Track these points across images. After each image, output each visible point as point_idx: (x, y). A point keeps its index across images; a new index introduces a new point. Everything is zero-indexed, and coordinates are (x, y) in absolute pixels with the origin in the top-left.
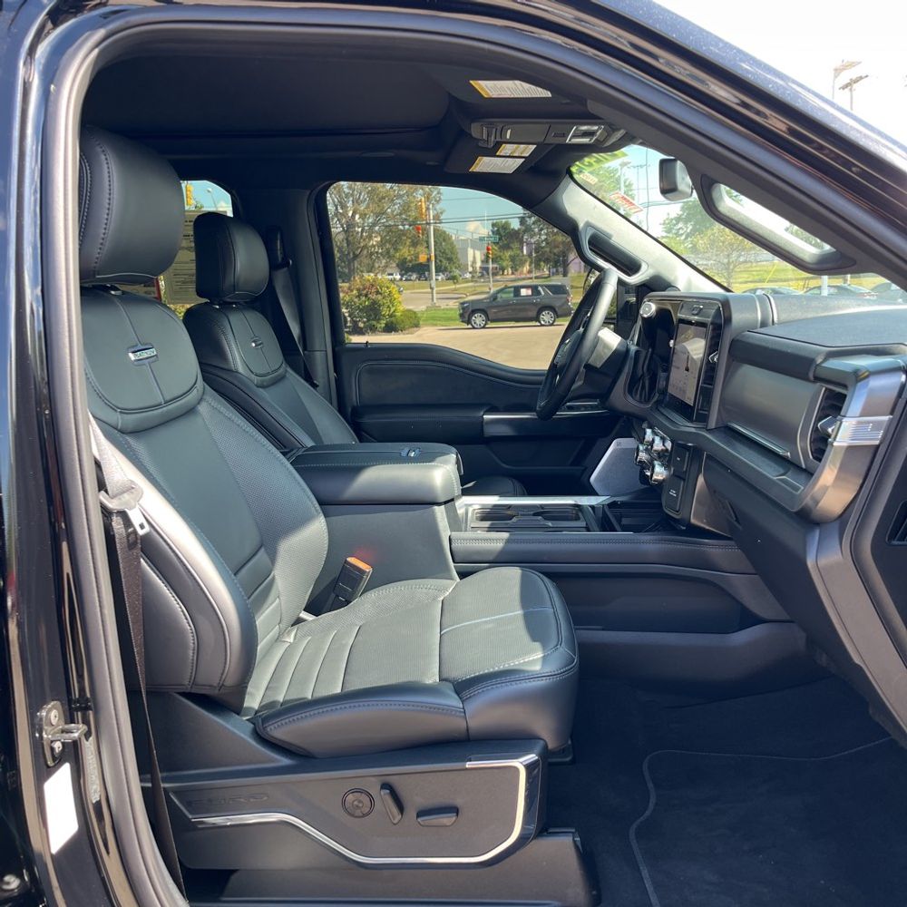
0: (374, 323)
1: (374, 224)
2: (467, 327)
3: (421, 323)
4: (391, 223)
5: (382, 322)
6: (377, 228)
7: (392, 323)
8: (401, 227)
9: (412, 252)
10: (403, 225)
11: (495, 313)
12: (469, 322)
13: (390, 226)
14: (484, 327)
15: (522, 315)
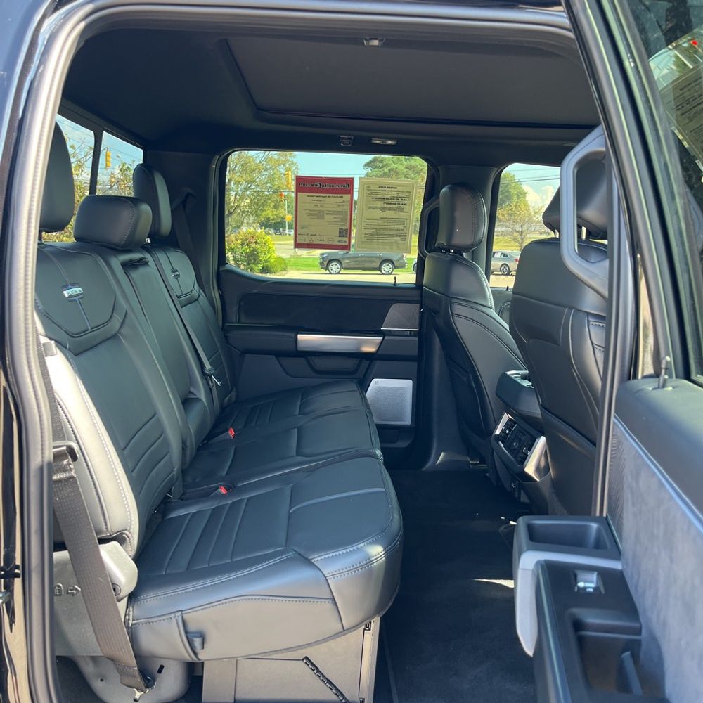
0: (253, 266)
1: (246, 190)
2: (325, 272)
3: (288, 267)
4: (258, 189)
5: (260, 265)
6: (248, 193)
7: (267, 267)
8: (266, 193)
9: (275, 213)
10: (269, 192)
11: (348, 263)
12: (327, 268)
13: (258, 191)
14: (338, 273)
15: (367, 265)
